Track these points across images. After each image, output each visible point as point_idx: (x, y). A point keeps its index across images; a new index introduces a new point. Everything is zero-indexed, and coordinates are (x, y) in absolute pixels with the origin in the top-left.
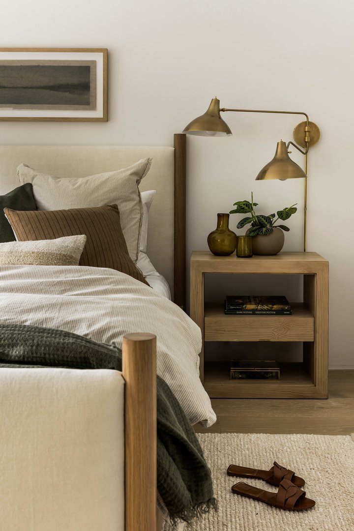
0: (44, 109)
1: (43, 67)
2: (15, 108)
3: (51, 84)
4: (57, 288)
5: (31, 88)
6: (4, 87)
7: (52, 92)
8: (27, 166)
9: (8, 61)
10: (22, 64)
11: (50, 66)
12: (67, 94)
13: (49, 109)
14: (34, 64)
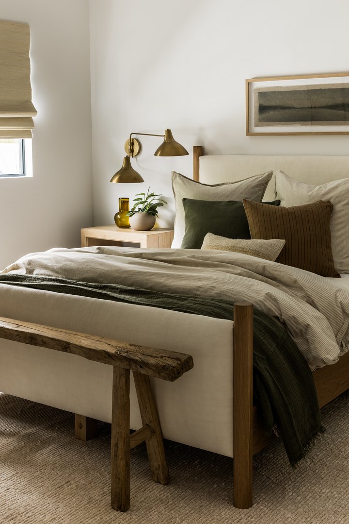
0: (324, 125)
1: (324, 90)
2: (302, 125)
3: (330, 104)
4: (239, 270)
5: (314, 108)
6: (295, 108)
7: (331, 110)
8: (282, 172)
9: (298, 87)
10: (309, 89)
11: (329, 89)
12: (342, 112)
13: (328, 125)
14: (317, 88)
